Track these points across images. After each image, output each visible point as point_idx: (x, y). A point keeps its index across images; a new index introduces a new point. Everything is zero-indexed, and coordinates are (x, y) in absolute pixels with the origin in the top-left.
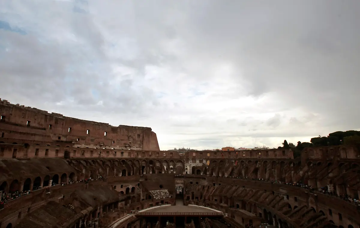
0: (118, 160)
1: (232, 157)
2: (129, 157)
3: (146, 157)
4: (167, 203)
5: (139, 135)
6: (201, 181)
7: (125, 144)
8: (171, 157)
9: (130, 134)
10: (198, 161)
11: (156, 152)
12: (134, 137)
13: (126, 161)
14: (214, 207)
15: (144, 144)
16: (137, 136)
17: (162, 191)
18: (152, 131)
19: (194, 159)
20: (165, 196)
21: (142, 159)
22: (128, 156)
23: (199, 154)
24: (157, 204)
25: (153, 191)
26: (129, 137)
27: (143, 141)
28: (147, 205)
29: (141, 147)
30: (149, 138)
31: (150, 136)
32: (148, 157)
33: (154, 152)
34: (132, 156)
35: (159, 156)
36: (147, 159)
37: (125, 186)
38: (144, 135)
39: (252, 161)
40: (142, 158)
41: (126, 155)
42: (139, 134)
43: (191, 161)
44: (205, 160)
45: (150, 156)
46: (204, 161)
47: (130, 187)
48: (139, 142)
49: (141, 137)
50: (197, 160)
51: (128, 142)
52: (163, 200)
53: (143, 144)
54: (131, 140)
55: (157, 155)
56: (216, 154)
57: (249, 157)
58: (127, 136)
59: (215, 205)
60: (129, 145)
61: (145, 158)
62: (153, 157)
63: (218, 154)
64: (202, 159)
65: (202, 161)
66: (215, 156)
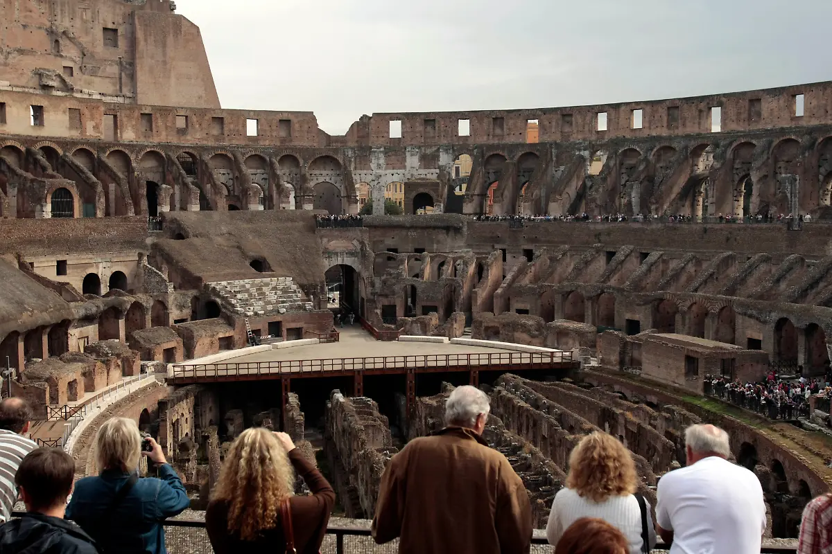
0: (23, 149)
1: (577, 137)
2: (75, 134)
3: (162, 136)
4: (297, 333)
5: (111, 33)
6: (438, 242)
7: (39, 74)
8: (283, 141)
9: (63, 23)
10: (413, 161)
11: (208, 117)
12: (84, 40)
13: (60, 152)
14: (525, 336)
15: (142, 76)
16: (99, 34)
17: (267, 285)
18: (176, 12)
19: (395, 150)
20: (283, 302)
21: (143, 147)
22: (71, 127)
23: (419, 128)
25: (224, 283)
26: (56, 38)
27: (132, 64)
28: (207, 341)
29: (126, 91)
30: (164, 46)
31: (170, 39)
32: (174, 140)
33: (202, 112)
34: (90, 132)
35: (226, 133)
36: (167, 147)
38: (140, 35)
39: (675, 145)
40: (142, 141)
41: (57, 126)
42: (110, 26)
43: (382, 161)
44: (446, 151)
45: (182, 132)
46: (444, 159)
47: (104, 272)
48: (114, 70)
49: (122, 43)
50: (408, 154)
51: (56, 66)
52: (279, 319)
53: (133, 77)
54: (71, 53)
55: (215, 131)
56: (502, 127)
57: (664, 132)
58: (51, 32)
59: (525, 329)
60: (63, 81)
61: (156, 140)
62: (195, 138)
63: (511, 122)
64: (434, 149)
65: (435, 157)
66: (498, 131)
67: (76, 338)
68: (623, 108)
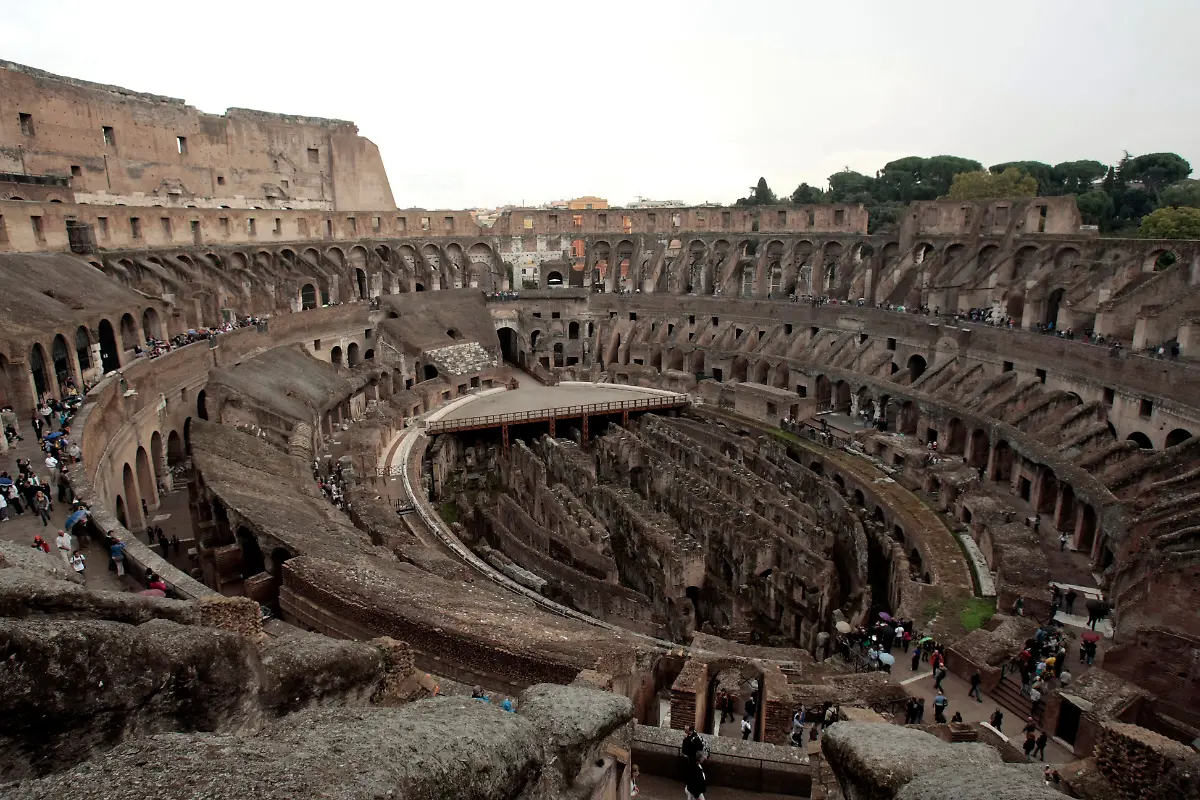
0: (271, 253)
1: (658, 230)
2: (303, 237)
3: (363, 234)
4: (489, 384)
5: (313, 152)
6: (569, 308)
7: (265, 188)
8: (448, 232)
9: (279, 147)
10: (541, 245)
11: (395, 218)
12: (295, 159)
13: (296, 253)
14: (646, 381)
15: (338, 185)
16: (305, 155)
17: (463, 349)
18: (360, 134)
19: (529, 238)
20: (478, 362)
21: (351, 244)
22: (300, 232)
23: (545, 221)
24: (462, 390)
25: (436, 351)
26: (276, 159)
27: (330, 175)
28: (436, 396)
29: (328, 197)
30: (353, 159)
31: (357, 155)
32: (371, 236)
33: (389, 214)
34: (313, 235)
35: (408, 228)
36: (367, 242)
37: (325, 343)
38: (335, 153)
39: (728, 239)
40: (349, 239)
41: (290, 233)
42: (312, 147)
43: (520, 246)
44: (566, 238)
45: (377, 230)
46: (565, 244)
47: (344, 345)
48: (317, 181)
49: (323, 160)
50: (537, 241)
51: (276, 180)
52: (477, 375)
53: (331, 185)
54: (286, 171)
55: (400, 228)
56: (605, 221)
57: (720, 230)
58: (271, 155)
59: (646, 376)
60: (282, 191)
61: (358, 238)
62: (387, 234)
63: (611, 218)
64: (557, 237)
65: (558, 243)
66: (602, 224)
67: (355, 404)
68: (691, 211)
